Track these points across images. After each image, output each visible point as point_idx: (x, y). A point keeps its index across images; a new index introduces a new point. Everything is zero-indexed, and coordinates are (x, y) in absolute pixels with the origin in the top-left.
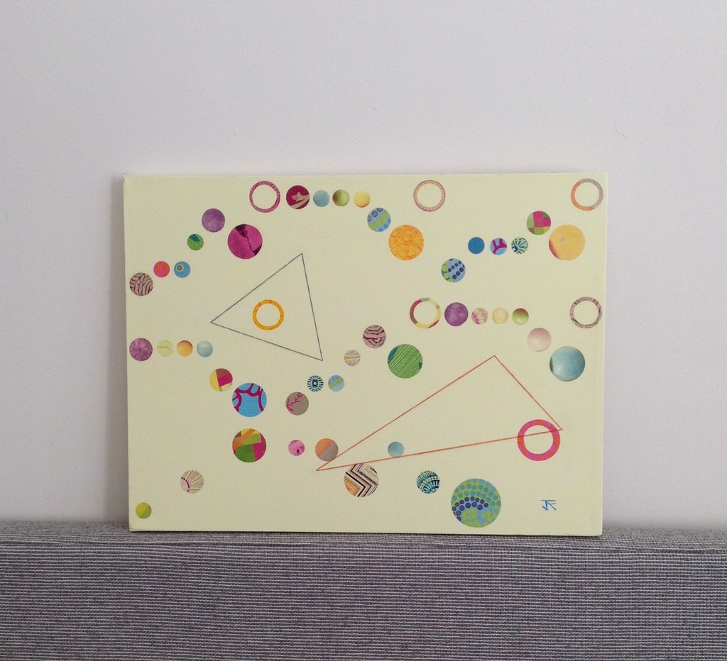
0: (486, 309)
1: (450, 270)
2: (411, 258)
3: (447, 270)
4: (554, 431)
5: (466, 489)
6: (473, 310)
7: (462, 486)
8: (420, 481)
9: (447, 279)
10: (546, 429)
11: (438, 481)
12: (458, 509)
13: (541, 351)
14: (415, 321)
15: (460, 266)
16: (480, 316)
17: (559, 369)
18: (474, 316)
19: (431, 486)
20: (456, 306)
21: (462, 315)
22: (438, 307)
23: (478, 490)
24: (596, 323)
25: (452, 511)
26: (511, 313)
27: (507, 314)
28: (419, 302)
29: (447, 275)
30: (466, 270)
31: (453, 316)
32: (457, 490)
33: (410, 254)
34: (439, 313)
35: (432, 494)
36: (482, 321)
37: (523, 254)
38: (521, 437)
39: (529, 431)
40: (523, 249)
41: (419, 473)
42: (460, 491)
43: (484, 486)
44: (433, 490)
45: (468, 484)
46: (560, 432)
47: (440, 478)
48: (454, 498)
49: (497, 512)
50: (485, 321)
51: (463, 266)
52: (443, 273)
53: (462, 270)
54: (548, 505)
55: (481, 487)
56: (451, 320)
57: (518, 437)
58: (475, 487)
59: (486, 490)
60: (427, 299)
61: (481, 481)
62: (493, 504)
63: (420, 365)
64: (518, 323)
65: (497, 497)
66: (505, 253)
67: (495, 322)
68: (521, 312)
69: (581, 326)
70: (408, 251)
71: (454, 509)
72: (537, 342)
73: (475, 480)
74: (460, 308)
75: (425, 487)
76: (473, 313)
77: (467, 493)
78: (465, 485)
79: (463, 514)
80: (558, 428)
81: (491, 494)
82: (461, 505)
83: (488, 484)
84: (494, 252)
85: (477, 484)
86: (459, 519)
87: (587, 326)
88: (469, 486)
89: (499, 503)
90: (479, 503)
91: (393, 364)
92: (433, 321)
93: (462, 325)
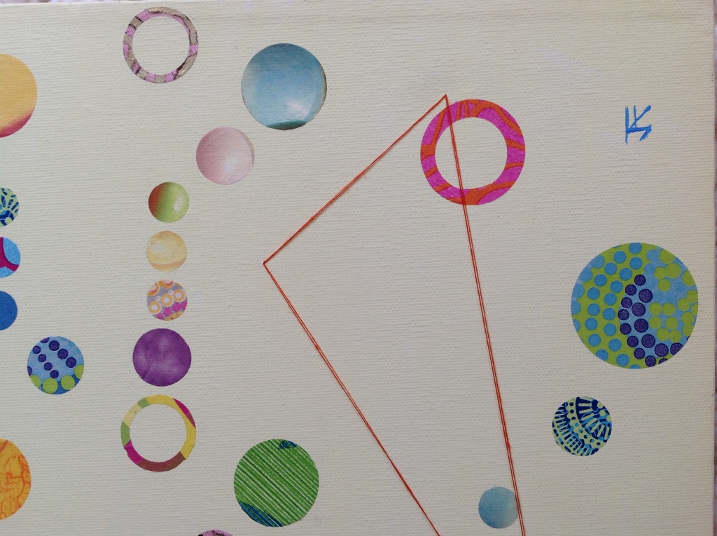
0: (150, 286)
1: (55, 374)
2: (24, 467)
3: (55, 381)
4: (451, 114)
5: (599, 331)
6: (151, 316)
7: (592, 342)
8: (579, 446)
9: (77, 380)
10: (446, 134)
11: (579, 400)
12: (650, 352)
13: (252, 151)
14: (179, 459)
15: (45, 350)
16: (166, 300)
17: (296, 108)
18: (166, 313)
19: (590, 420)
20: (142, 357)
21: (164, 343)
22: (143, 403)
23: (600, 302)
24: (185, 20)
25: (657, 367)
26: (158, 226)
27: (163, 235)
28: (130, 449)
29: (66, 380)
30: (53, 334)
31: (166, 366)
32: (602, 355)
33: (16, 470)
34: (156, 400)
35: (612, 418)
36: (179, 295)
37: (19, 199)
38: (463, 197)
39: (451, 179)
40: (7, 199)
41: (560, 449)
42: (604, 345)
43: (590, 285)
44: (602, 413)
45: (586, 324)
46: (452, 101)
47: (570, 397)
48: (622, 362)
49: (656, 252)
50: (177, 287)
51: (44, 341)
52: (61, 390)
53: (54, 345)
54: (640, 124)
55: (593, 294)
56: (175, 370)
57: (464, 203)
58: (593, 309)
59: (600, 280)
60: (125, 429)
61: (577, 292)
62: (636, 263)
63: (285, 445)
64: (186, 207)
65: (618, 254)
66: (15, 241)
67: (181, 263)
68: (157, 200)
69: (192, 54)
70: (9, 475)
71: (651, 362)
72: (230, 162)
73: (575, 309)
74: (146, 348)
75: (594, 436)
76: (160, 317)
77: (609, 329)
78: (589, 333)
79: (661, 338)
80: (443, 106)
81: (610, 269)
82: (640, 345)
83: (585, 275)
84: (14, 267)
85: (586, 302)
86: (677, 347)
87: (193, 41)
88: (591, 324)
89: (636, 248)
90: (635, 299)
91: (284, 514)
92: (178, 414)
93: (188, 342)
